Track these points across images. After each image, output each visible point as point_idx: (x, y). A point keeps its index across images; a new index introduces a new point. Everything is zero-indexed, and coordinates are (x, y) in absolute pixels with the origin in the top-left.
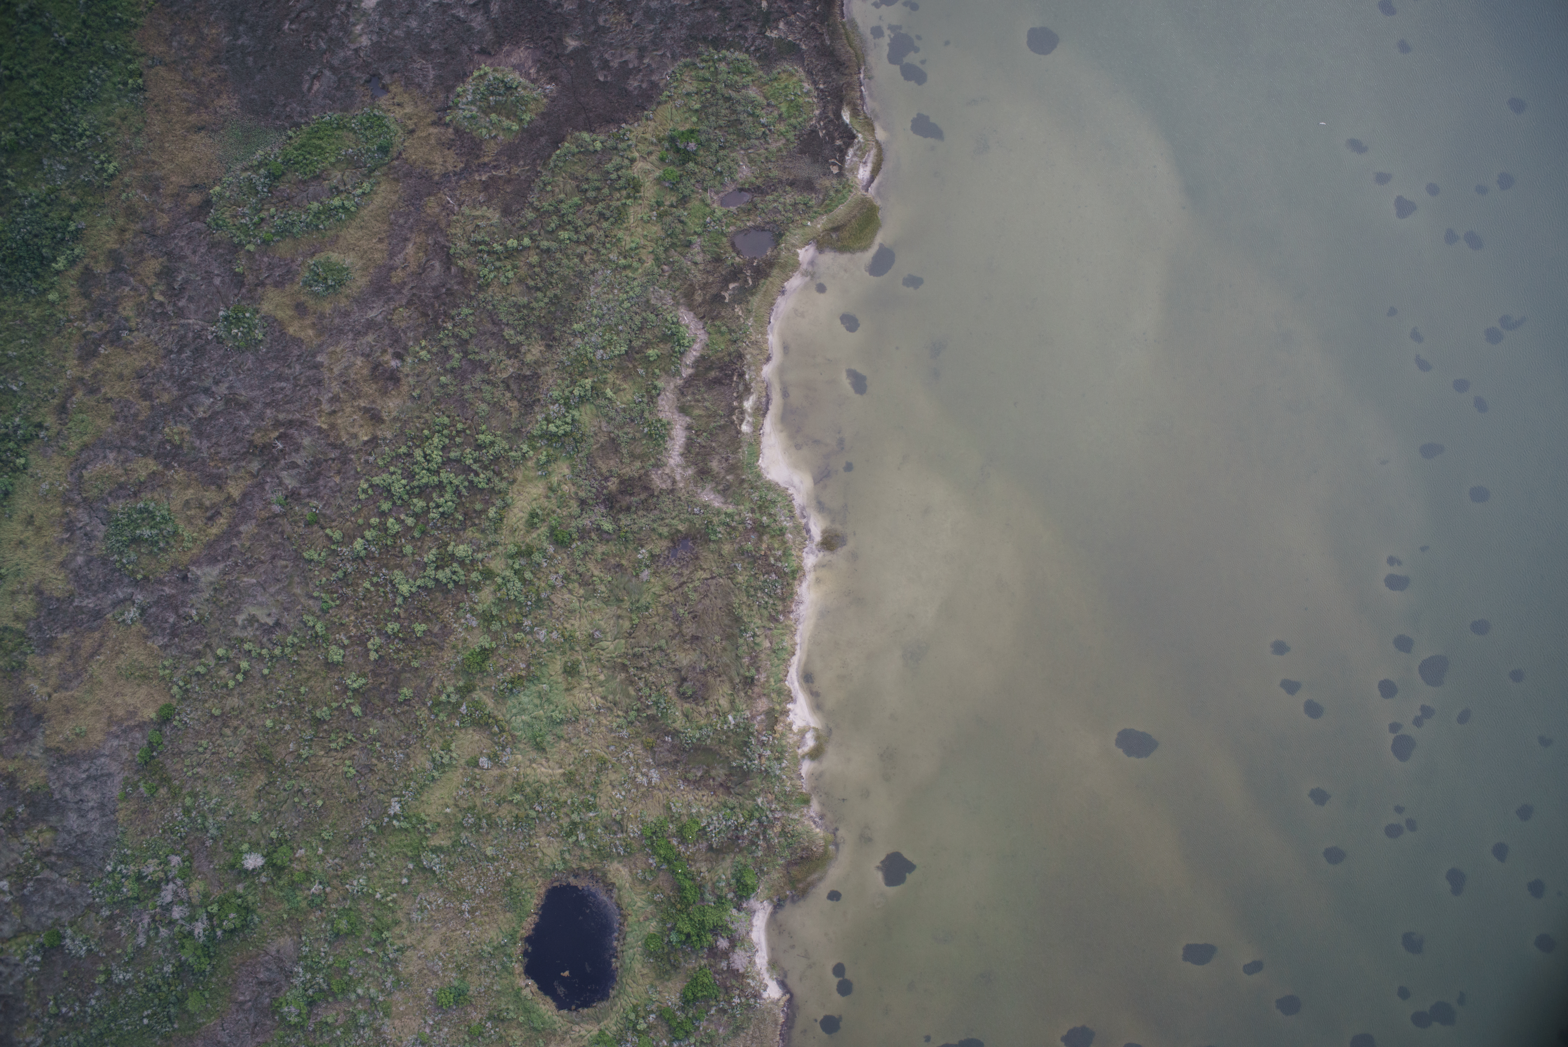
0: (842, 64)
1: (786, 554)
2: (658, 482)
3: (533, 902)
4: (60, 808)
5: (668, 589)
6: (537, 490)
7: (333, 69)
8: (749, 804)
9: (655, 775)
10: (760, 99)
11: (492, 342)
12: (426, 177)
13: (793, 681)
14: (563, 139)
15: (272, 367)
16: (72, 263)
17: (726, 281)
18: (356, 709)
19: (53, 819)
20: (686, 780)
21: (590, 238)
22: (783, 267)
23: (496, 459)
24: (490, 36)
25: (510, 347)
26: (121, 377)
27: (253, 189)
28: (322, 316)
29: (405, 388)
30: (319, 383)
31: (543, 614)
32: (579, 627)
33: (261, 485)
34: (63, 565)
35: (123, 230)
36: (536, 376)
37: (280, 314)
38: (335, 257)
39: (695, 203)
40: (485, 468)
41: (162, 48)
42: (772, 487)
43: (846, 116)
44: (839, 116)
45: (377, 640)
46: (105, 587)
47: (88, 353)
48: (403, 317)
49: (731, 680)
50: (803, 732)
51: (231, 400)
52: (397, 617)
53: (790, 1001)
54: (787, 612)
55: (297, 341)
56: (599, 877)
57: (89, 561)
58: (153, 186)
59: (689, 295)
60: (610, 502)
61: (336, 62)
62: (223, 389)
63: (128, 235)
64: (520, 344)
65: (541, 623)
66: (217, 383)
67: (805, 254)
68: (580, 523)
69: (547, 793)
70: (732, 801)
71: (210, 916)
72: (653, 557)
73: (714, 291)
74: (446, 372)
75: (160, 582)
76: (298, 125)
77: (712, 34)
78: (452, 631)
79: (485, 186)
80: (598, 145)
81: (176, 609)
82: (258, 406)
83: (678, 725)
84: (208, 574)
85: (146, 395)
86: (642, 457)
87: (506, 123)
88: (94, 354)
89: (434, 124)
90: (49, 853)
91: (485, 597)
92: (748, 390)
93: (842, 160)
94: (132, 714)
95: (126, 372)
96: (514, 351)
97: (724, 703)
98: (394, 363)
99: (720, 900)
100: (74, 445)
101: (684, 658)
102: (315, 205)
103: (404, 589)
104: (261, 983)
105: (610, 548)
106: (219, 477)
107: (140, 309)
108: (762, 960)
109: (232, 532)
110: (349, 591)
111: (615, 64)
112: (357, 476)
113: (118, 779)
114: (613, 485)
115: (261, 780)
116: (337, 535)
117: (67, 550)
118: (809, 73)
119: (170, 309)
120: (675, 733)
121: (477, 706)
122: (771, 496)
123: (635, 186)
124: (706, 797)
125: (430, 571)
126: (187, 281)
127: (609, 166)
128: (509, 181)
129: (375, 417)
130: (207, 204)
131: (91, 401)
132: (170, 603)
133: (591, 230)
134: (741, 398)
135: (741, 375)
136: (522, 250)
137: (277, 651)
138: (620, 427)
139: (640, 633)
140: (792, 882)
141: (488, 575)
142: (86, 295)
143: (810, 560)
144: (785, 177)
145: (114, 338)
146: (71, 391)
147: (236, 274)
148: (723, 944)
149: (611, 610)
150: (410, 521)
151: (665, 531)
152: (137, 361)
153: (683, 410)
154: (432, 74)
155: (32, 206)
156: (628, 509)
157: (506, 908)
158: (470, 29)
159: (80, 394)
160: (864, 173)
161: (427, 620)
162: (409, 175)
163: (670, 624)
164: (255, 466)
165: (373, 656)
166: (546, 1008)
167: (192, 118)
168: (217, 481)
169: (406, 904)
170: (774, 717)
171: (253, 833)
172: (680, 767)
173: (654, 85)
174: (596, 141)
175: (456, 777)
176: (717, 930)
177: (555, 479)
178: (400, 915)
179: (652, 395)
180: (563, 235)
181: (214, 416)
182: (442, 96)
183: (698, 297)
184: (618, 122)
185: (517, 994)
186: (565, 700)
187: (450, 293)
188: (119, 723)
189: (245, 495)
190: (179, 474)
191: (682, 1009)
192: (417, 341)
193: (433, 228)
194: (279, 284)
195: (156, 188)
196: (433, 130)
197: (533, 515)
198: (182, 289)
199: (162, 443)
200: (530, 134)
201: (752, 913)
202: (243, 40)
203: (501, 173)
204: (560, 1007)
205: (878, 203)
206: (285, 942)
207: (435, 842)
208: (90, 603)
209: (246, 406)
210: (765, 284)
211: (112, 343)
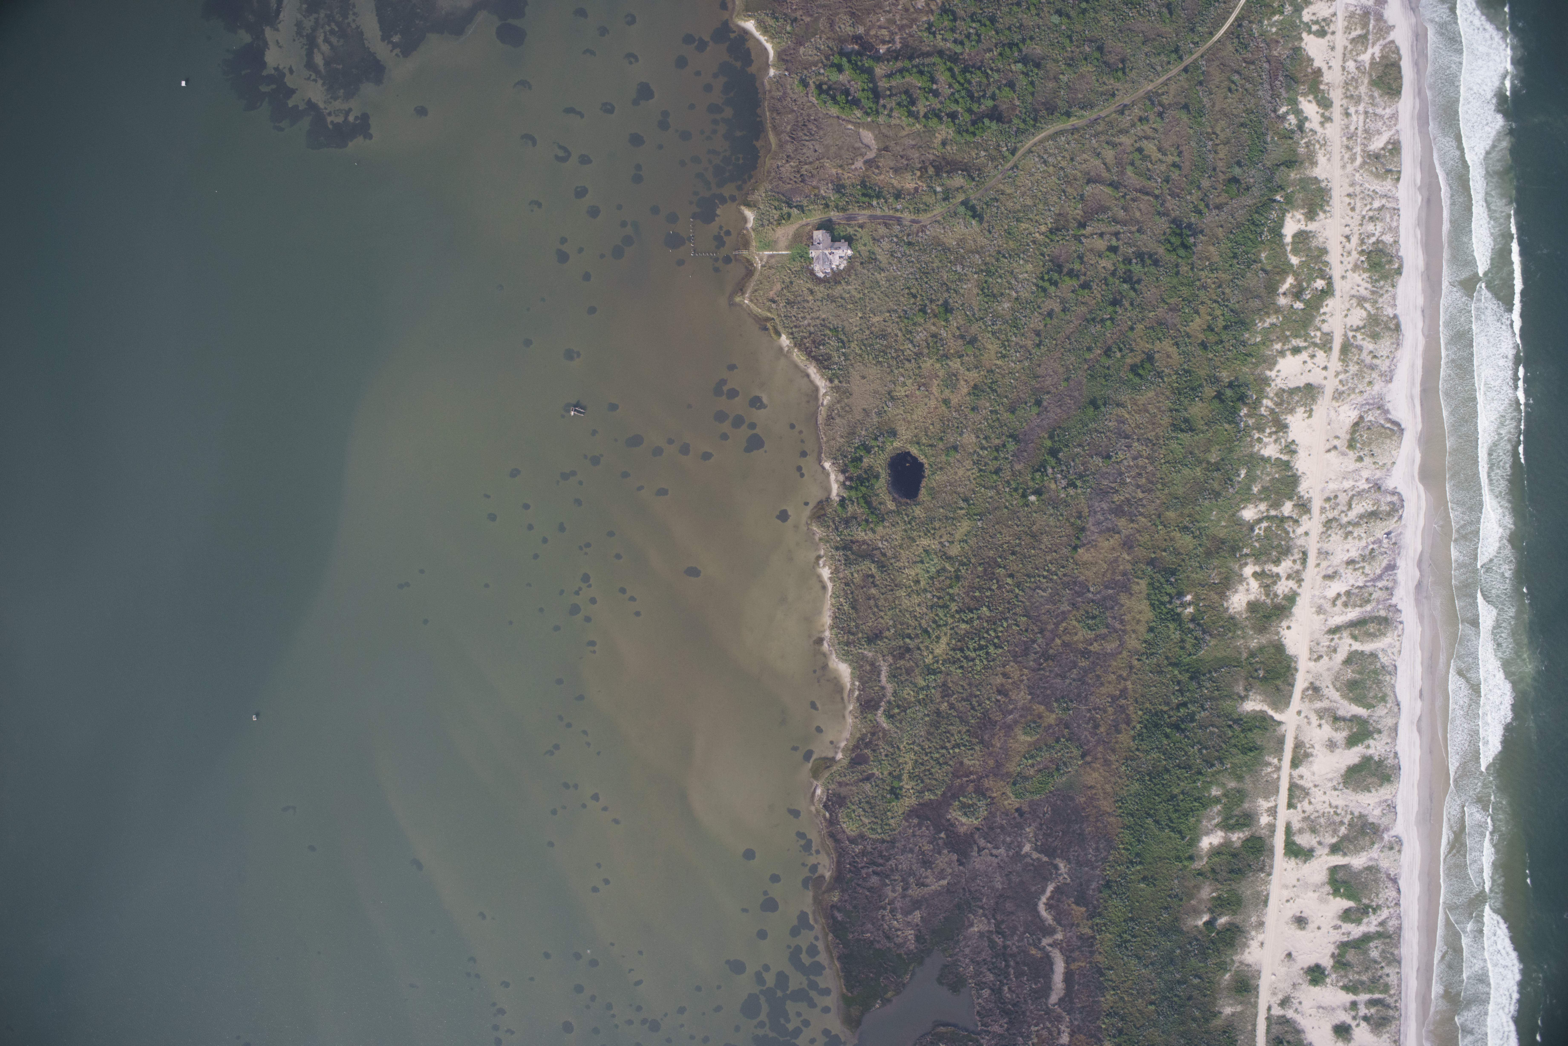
0: (831, 836)
1: (836, 635)
2: (890, 659)
3: (923, 491)
4: (1111, 511)
5: (882, 617)
6: (937, 651)
7: (1039, 818)
8: (843, 537)
9: (880, 545)
10: (863, 819)
11: (961, 709)
12: (995, 775)
13: (830, 585)
14: (942, 795)
15: (1049, 692)
16: (1134, 727)
17: (870, 742)
18: (999, 560)
19: (1113, 506)
20: (868, 544)
21: (926, 755)
22: (848, 749)
23: (954, 663)
24: (976, 836)
25: (954, 708)
26: (1109, 683)
27: (1065, 764)
28: (1031, 715)
29: (994, 688)
30: (1028, 687)
31: (929, 604)
32: (916, 599)
33: (1047, 644)
34: (1122, 606)
35: (1116, 742)
36: (942, 697)
37: (1048, 714)
38: (1029, 739)
39: (886, 773)
40: (959, 659)
41: (1109, 820)
42: (845, 661)
43: (827, 815)
44: (830, 814)
45: (993, 587)
46: (1104, 599)
47: (1124, 691)
48: (997, 716)
49: (854, 584)
50: (824, 566)
51: (1063, 677)
52: (987, 597)
53: (820, 462)
54: (834, 613)
55: (1040, 703)
56: (899, 504)
57: (1112, 608)
58: (1107, 763)
59: (885, 735)
60: (908, 650)
61: (1038, 820)
62: (1068, 681)
63: (1114, 740)
64: (950, 709)
65: (930, 600)
66: (1070, 684)
67: (840, 756)
68: (919, 641)
69: (922, 534)
70: (849, 538)
71: (1047, 475)
72: (889, 630)
73: (875, 738)
74: (978, 696)
75: (1083, 602)
76: (1050, 792)
77: (885, 845)
78: (964, 593)
79: (971, 773)
80: (926, 793)
81: (1076, 592)
82: (1052, 675)
83: (873, 565)
84: (1065, 607)
85: (1098, 677)
86: (897, 668)
87: (965, 800)
88: (1121, 691)
89: (995, 798)
90: (1113, 493)
91: (954, 607)
92: (858, 699)
93: (828, 796)
94: (1088, 550)
95: (1107, 685)
96: (952, 706)
97: (856, 575)
98: (999, 698)
99: (851, 500)
100: (1125, 654)
101: (873, 591)
102: (1039, 759)
103: (985, 609)
104: (1025, 451)
105: (907, 631)
106: (1065, 646)
107: (1105, 712)
108: (833, 477)
109: (1057, 625)
110: (1007, 606)
111: (924, 828)
112: (1009, 651)
113: (1090, 523)
114: (907, 656)
115: (1034, 528)
116: (1014, 627)
117: (1122, 612)
118: (844, 832)
119: (1093, 712)
120: (873, 562)
121: (952, 565)
122: (844, 658)
123: (911, 778)
124: (859, 538)
125: (976, 617)
126: (1087, 724)
127: (922, 785)
128: (962, 776)
129: (1005, 675)
130: (1083, 756)
131: (1120, 672)
132: (1079, 594)
133: (926, 758)
134: (860, 695)
135: (861, 704)
136: (953, 748)
137: (1033, 580)
138: (906, 680)
139: (891, 599)
140: (823, 509)
141: (953, 617)
142: (1127, 715)
143: (827, 634)
144: (850, 787)
145: (1114, 699)
146: (1128, 675)
147: (1068, 728)
148: (848, 483)
149: (904, 606)
150: (985, 635)
151: (885, 640)
152: (1103, 690)
153: (883, 688)
154: (998, 819)
155: (1153, 749)
156: (900, 647)
157: (933, 488)
158: (985, 839)
159: (1125, 674)
160: (819, 792)
161: (975, 597)
162: (1003, 775)
163: (880, 604)
164: (1051, 651)
165: (995, 581)
166: (914, 451)
167: (1094, 791)
168: (1065, 644)
169: (972, 486)
170: (835, 571)
171: (1034, 508)
172: (870, 548)
173: (907, 821)
174: (928, 796)
175: (958, 536)
176: (850, 488)
177: (931, 656)
178: (974, 482)
179: (895, 694)
180: (937, 755)
181: (1070, 670)
182: (993, 809)
183: (881, 734)
184: (920, 804)
185: (926, 456)
186: (918, 571)
187: (980, 728)
188: (1092, 546)
189: (1054, 640)
190: (1081, 646)
191: (862, 456)
192: (991, 707)
193: (990, 754)
194: (1050, 726)
195: (1105, 761)
196: (995, 795)
197: (937, 642)
198: (1089, 720)
199: (1089, 657)
200: (955, 797)
201: (838, 495)
202: (1077, 827)
203: (965, 779)
204: (909, 453)
205: (812, 779)
206: (1018, 467)
207: (963, 512)
208: (1110, 591)
209: (1057, 675)
210: (854, 742)
211: (1115, 696)
